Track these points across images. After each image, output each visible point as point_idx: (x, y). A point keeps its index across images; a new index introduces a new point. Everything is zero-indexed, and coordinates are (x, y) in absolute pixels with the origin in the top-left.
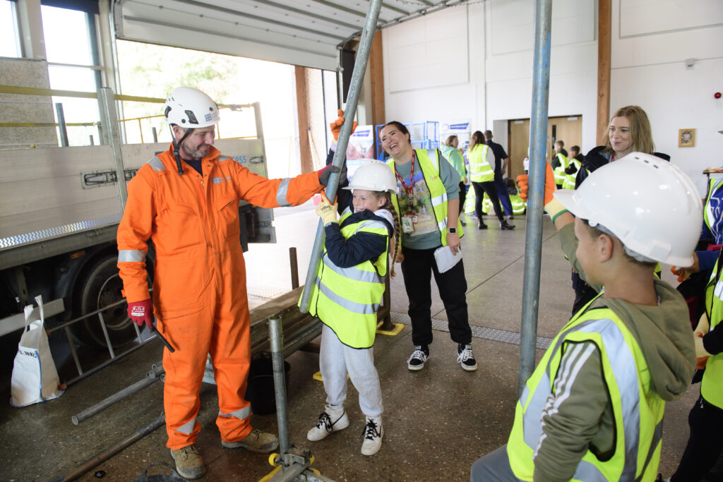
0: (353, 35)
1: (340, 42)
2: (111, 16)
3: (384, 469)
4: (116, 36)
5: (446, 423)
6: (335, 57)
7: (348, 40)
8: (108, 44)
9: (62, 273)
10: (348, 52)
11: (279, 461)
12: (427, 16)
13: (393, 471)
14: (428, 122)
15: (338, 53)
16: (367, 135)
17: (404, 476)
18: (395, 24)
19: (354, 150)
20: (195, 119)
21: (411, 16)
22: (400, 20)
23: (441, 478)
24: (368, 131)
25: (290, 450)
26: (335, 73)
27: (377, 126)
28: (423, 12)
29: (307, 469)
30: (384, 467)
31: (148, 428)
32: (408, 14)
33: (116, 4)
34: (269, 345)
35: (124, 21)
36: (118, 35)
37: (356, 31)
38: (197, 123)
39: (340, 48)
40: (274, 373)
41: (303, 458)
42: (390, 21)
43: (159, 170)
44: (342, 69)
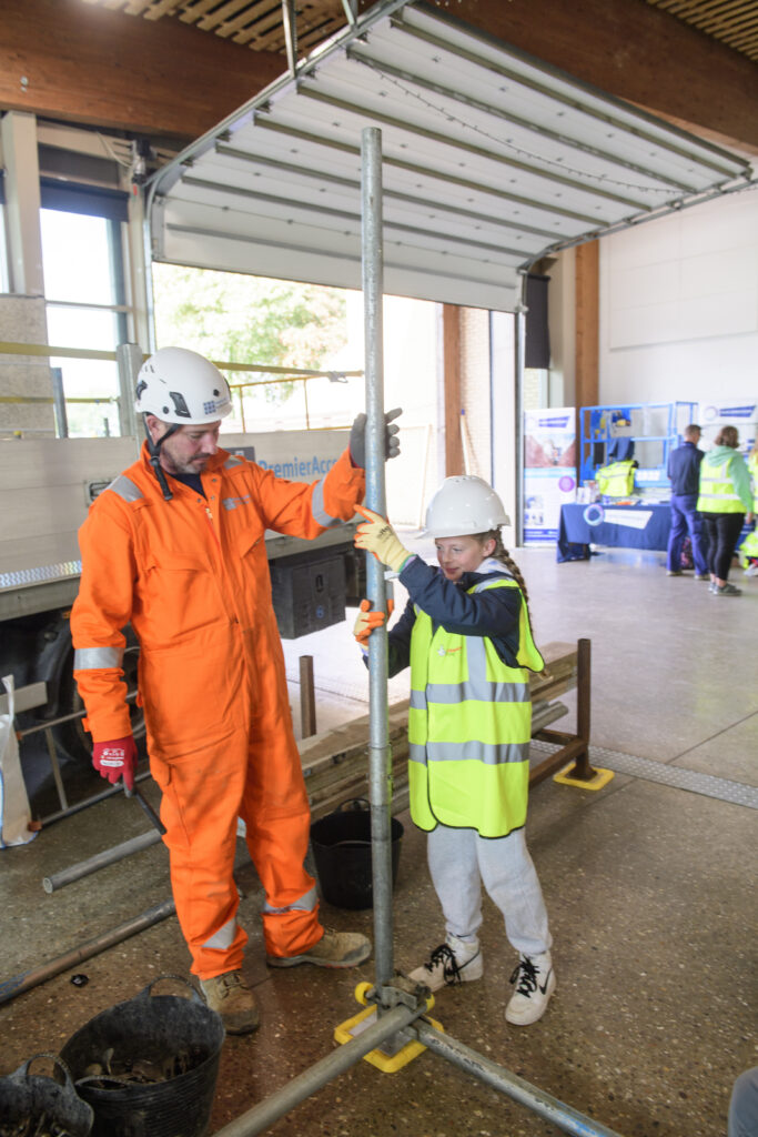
0: (547, 248)
1: (522, 261)
2: (146, 227)
3: (559, 1038)
4: (153, 256)
5: (682, 966)
6: (512, 287)
7: (538, 258)
8: (139, 270)
9: (47, 640)
10: (537, 277)
11: (373, 998)
12: (684, 212)
13: (577, 1044)
14: (678, 403)
15: (519, 281)
16: (564, 426)
17: (595, 1054)
18: (625, 227)
19: (539, 451)
20: (185, 408)
21: (655, 212)
22: (633, 220)
23: (666, 1069)
24: (566, 418)
25: (392, 980)
26: (512, 317)
27: (583, 409)
28: (677, 205)
29: (420, 1018)
30: (560, 1033)
31: (161, 911)
32: (648, 209)
33: (155, 205)
34: (367, 790)
35: (167, 233)
36: (156, 256)
37: (553, 241)
38: (188, 415)
39: (524, 272)
40: (373, 842)
41: (415, 998)
42: (617, 223)
43: (134, 499)
44: (526, 309)
